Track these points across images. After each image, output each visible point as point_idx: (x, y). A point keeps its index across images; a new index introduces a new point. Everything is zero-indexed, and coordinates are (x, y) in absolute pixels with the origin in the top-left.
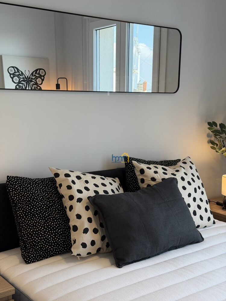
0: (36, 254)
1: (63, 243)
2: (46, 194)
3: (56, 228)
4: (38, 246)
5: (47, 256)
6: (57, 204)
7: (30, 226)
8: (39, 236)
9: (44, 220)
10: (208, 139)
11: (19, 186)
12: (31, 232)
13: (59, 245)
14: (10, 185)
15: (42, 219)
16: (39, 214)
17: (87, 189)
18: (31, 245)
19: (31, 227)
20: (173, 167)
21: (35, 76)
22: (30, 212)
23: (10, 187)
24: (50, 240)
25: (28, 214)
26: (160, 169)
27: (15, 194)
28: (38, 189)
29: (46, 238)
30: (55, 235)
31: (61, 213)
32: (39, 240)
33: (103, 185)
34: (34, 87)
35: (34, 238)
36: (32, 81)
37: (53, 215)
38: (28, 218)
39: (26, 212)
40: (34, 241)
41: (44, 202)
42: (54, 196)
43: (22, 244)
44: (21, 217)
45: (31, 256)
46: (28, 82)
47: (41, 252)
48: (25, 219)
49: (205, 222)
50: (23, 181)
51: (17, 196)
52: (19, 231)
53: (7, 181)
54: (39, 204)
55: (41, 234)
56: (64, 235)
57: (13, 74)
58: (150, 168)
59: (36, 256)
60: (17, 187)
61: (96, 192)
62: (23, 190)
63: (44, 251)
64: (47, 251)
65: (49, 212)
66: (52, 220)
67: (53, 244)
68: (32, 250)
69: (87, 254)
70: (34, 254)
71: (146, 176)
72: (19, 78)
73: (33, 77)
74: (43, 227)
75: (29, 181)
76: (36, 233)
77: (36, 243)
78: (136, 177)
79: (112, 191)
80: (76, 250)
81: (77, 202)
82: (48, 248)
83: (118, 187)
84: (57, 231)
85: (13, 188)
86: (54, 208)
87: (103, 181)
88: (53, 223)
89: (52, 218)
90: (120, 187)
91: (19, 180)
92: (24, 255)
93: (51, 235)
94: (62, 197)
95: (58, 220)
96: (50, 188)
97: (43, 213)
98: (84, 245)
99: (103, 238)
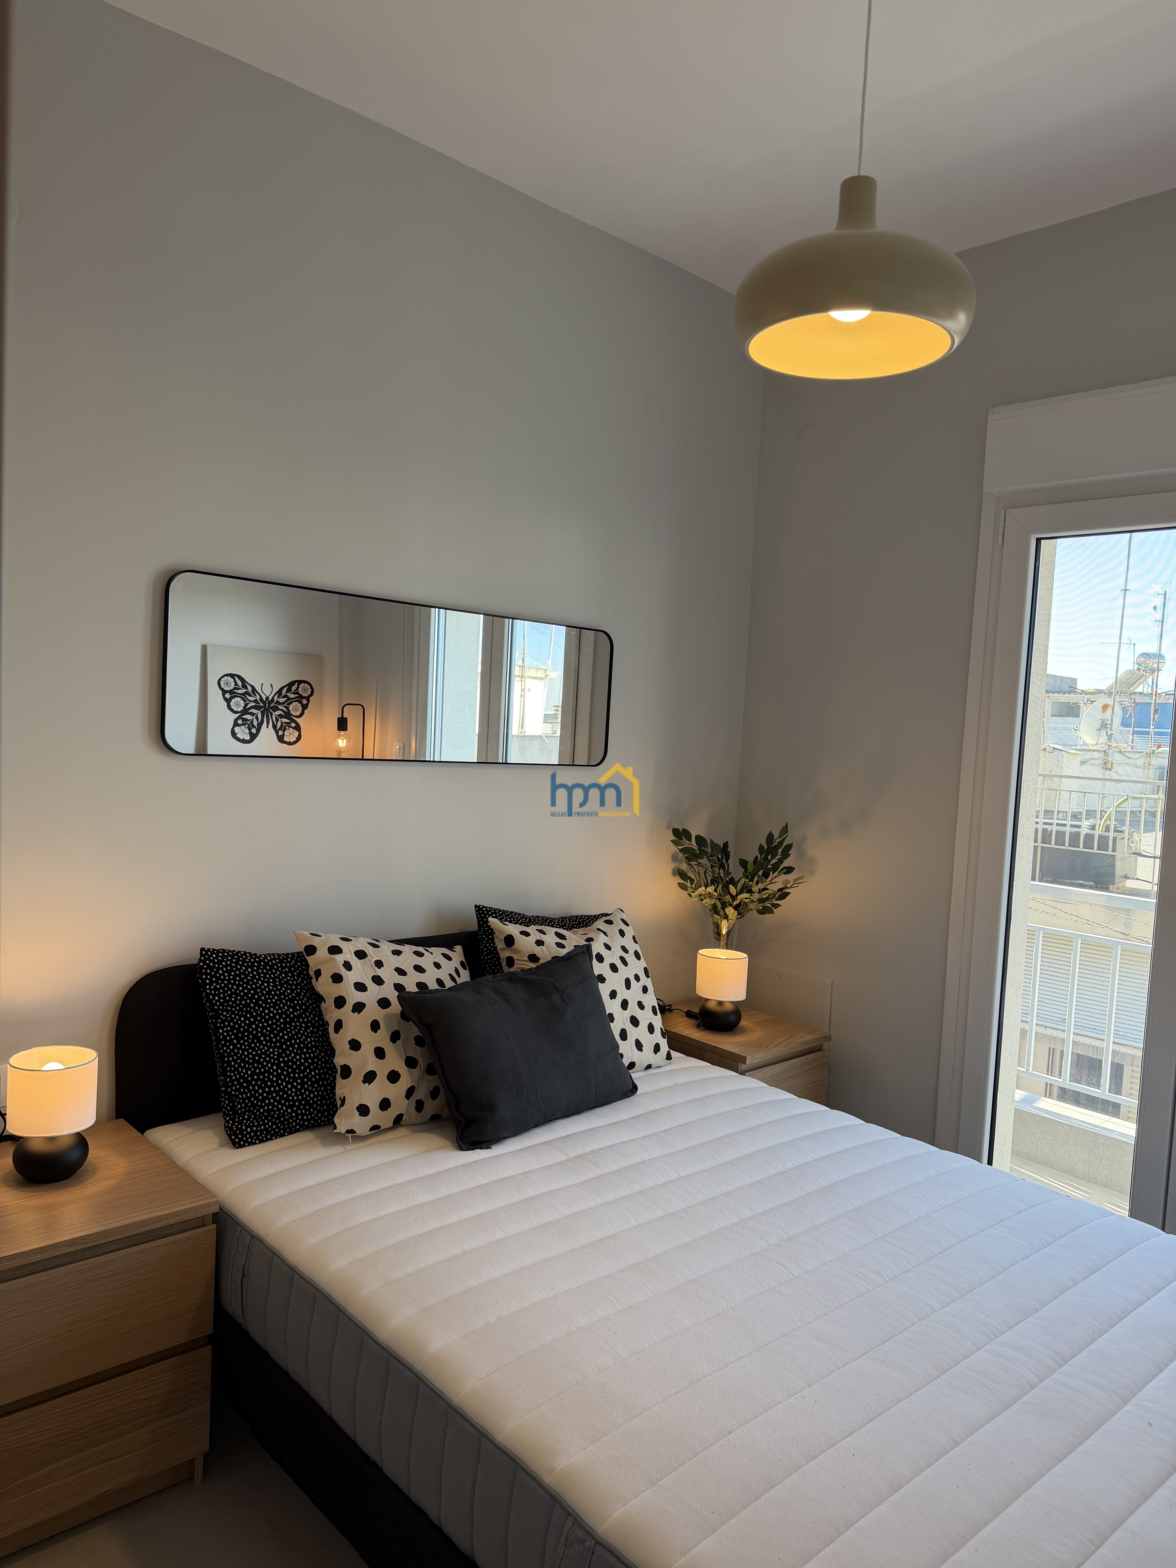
0: (257, 1127)
1: (321, 1100)
2: (286, 989)
3: (306, 1068)
4: (263, 1107)
5: (282, 1132)
6: (310, 1013)
7: (245, 1063)
8: (267, 1086)
9: (278, 1048)
10: (674, 865)
11: (227, 971)
12: (249, 1076)
13: (311, 1106)
14: (206, 970)
15: (276, 1047)
16: (269, 1035)
17: (378, 980)
18: (246, 1105)
19: (249, 1064)
20: (581, 931)
22: (247, 1031)
23: (206, 974)
24: (291, 1095)
25: (243, 1036)
26: (550, 936)
27: (215, 989)
28: (268, 979)
29: (283, 1090)
30: (303, 1084)
31: (320, 1033)
32: (265, 1095)
33: (419, 969)
34: (282, 724)
35: (254, 1089)
36: (276, 709)
37: (299, 1038)
38: (243, 1044)
39: (238, 1029)
40: (253, 1096)
41: (281, 1009)
42: (305, 994)
43: (227, 1102)
44: (226, 1041)
45: (246, 1130)
46: (268, 710)
47: (269, 1121)
48: (235, 1046)
49: (648, 1055)
50: (238, 960)
51: (220, 993)
52: (222, 1074)
53: (200, 961)
54: (270, 1012)
55: (271, 1080)
56: (323, 1083)
57: (231, 692)
58: (527, 934)
59: (257, 1131)
60: (223, 974)
61: (398, 987)
62: (235, 980)
63: (276, 1119)
64: (282, 1119)
65: (291, 1032)
66: (298, 1049)
67: (297, 1104)
69: (371, 1129)
70: (254, 1125)
71: (517, 952)
72: (245, 701)
73: (282, 700)
74: (276, 1064)
75: (250, 960)
76: (259, 1079)
77: (258, 1100)
78: (498, 953)
79: (439, 982)
80: (346, 1119)
81: (353, 1011)
82: (284, 1111)
83: (457, 970)
84: (308, 1074)
85: (212, 976)
86: (303, 1022)
87: (419, 961)
88: (300, 1055)
89: (299, 1044)
90: (461, 969)
91: (226, 957)
92: (231, 1129)
93: (292, 1084)
94: (320, 999)
95: (311, 1048)
96: (299, 976)
97: (279, 1032)
98: (363, 1110)
99: (410, 1093)
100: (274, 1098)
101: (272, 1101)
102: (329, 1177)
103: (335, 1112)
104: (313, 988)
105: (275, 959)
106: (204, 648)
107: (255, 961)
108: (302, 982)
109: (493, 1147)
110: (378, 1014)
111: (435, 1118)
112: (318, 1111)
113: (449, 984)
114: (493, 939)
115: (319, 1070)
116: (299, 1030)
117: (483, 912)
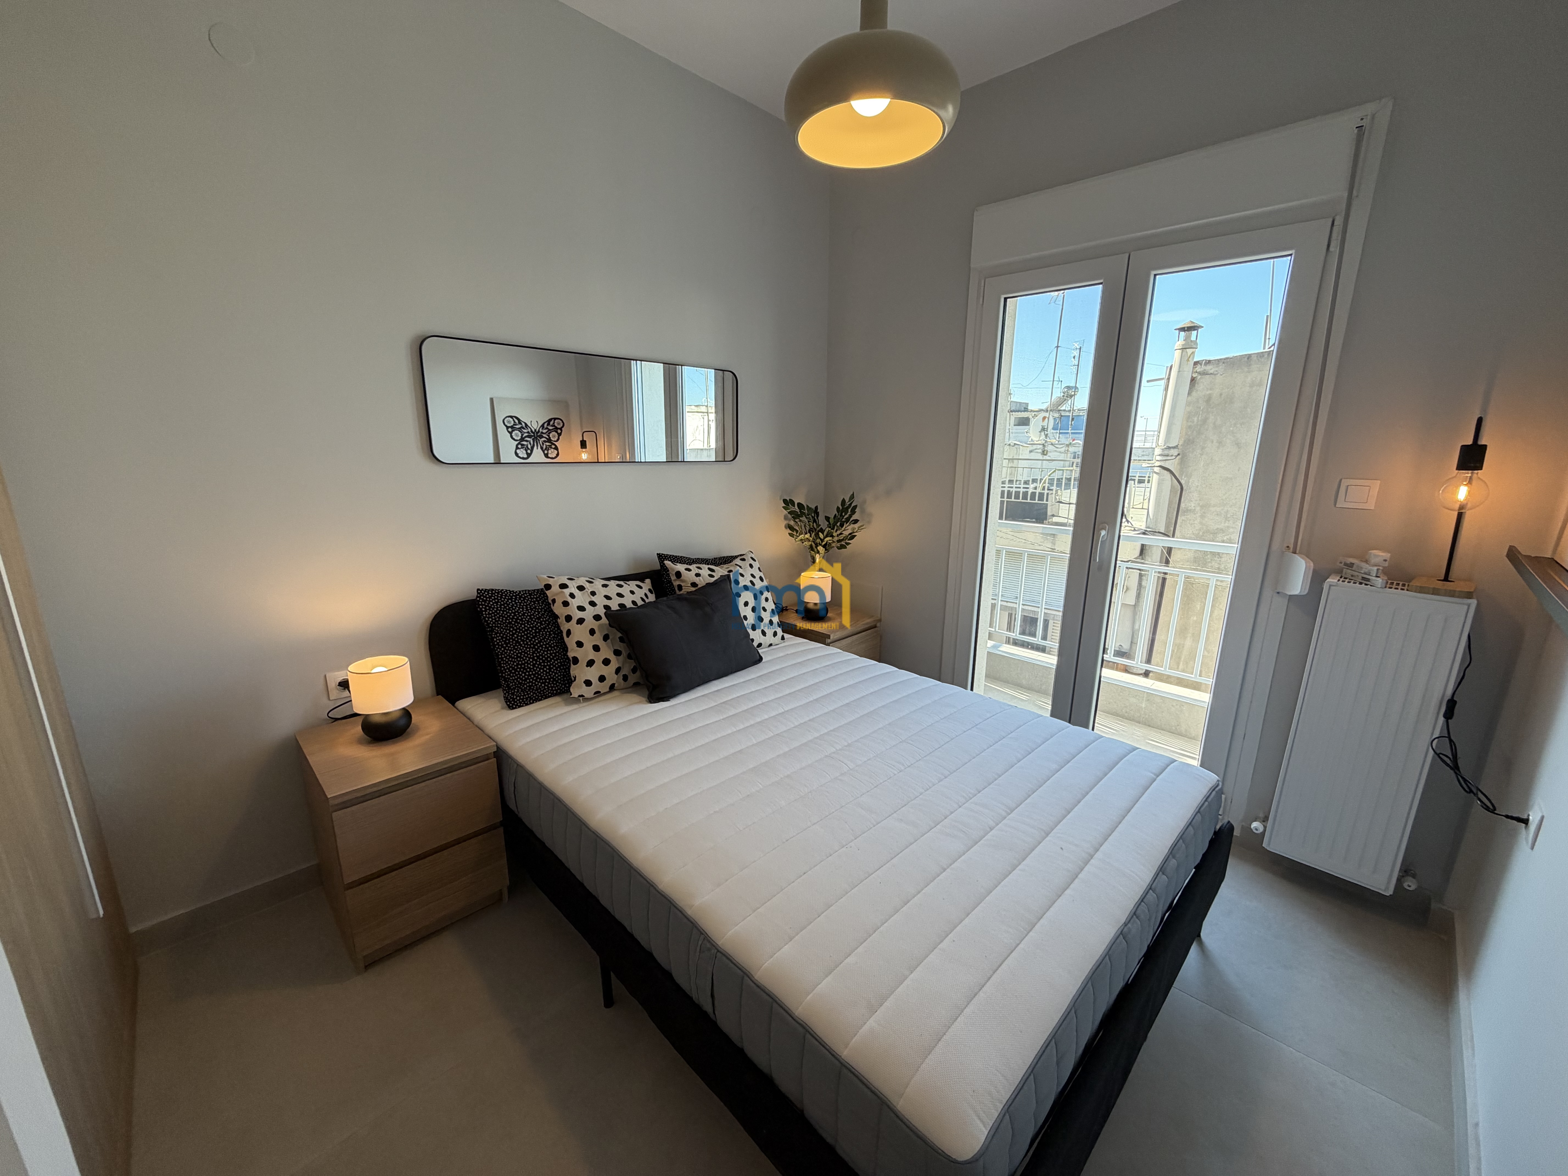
0: (523, 696)
1: (563, 678)
2: (535, 611)
3: (551, 659)
4: (526, 684)
5: (540, 698)
6: (552, 626)
7: (512, 658)
8: (527, 671)
9: (533, 648)
10: (786, 522)
11: (495, 602)
12: (515, 666)
14: (481, 602)
15: (531, 647)
16: (526, 641)
17: (593, 604)
19: (515, 659)
20: (725, 566)
21: (547, 428)
22: (512, 638)
23: (482, 605)
24: (543, 676)
25: (510, 642)
26: (705, 571)
27: (489, 614)
28: (523, 606)
29: (537, 673)
30: (550, 669)
32: (526, 677)
33: (620, 595)
34: (546, 445)
35: (519, 674)
36: (541, 437)
37: (546, 642)
38: (510, 647)
39: (506, 638)
40: (519, 678)
41: (532, 624)
43: (503, 682)
44: (499, 645)
45: (516, 698)
46: (536, 438)
47: (531, 692)
48: (505, 649)
49: (769, 638)
50: (502, 595)
51: (492, 616)
52: (498, 666)
53: (477, 597)
54: (525, 626)
55: (530, 668)
56: (563, 667)
57: (512, 427)
59: (523, 698)
60: (493, 605)
61: (607, 607)
62: (501, 608)
63: (535, 690)
64: (539, 690)
65: (540, 638)
66: (545, 648)
67: (548, 681)
68: (518, 691)
69: (595, 693)
70: (521, 695)
71: (683, 581)
72: (521, 432)
73: (544, 431)
74: (531, 658)
75: (509, 595)
76: (521, 668)
77: (522, 680)
78: (672, 583)
79: (634, 603)
80: (577, 689)
81: (577, 624)
82: (540, 686)
83: (646, 595)
84: (553, 663)
85: (486, 606)
86: (548, 631)
87: (620, 590)
88: (547, 651)
89: (545, 645)
90: (649, 594)
91: (494, 594)
92: (507, 698)
93: (543, 669)
94: (556, 617)
95: (554, 647)
96: (542, 603)
97: (532, 638)
98: (588, 683)
99: (618, 671)
100: (533, 678)
101: (531, 680)
102: (567, 725)
103: (570, 686)
104: (552, 611)
105: (526, 594)
106: (492, 400)
107: (513, 596)
108: (545, 607)
109: (671, 700)
110: (595, 625)
111: (636, 684)
112: (562, 685)
113: (640, 603)
114: (669, 574)
115: (560, 660)
116: (545, 637)
117: (662, 557)
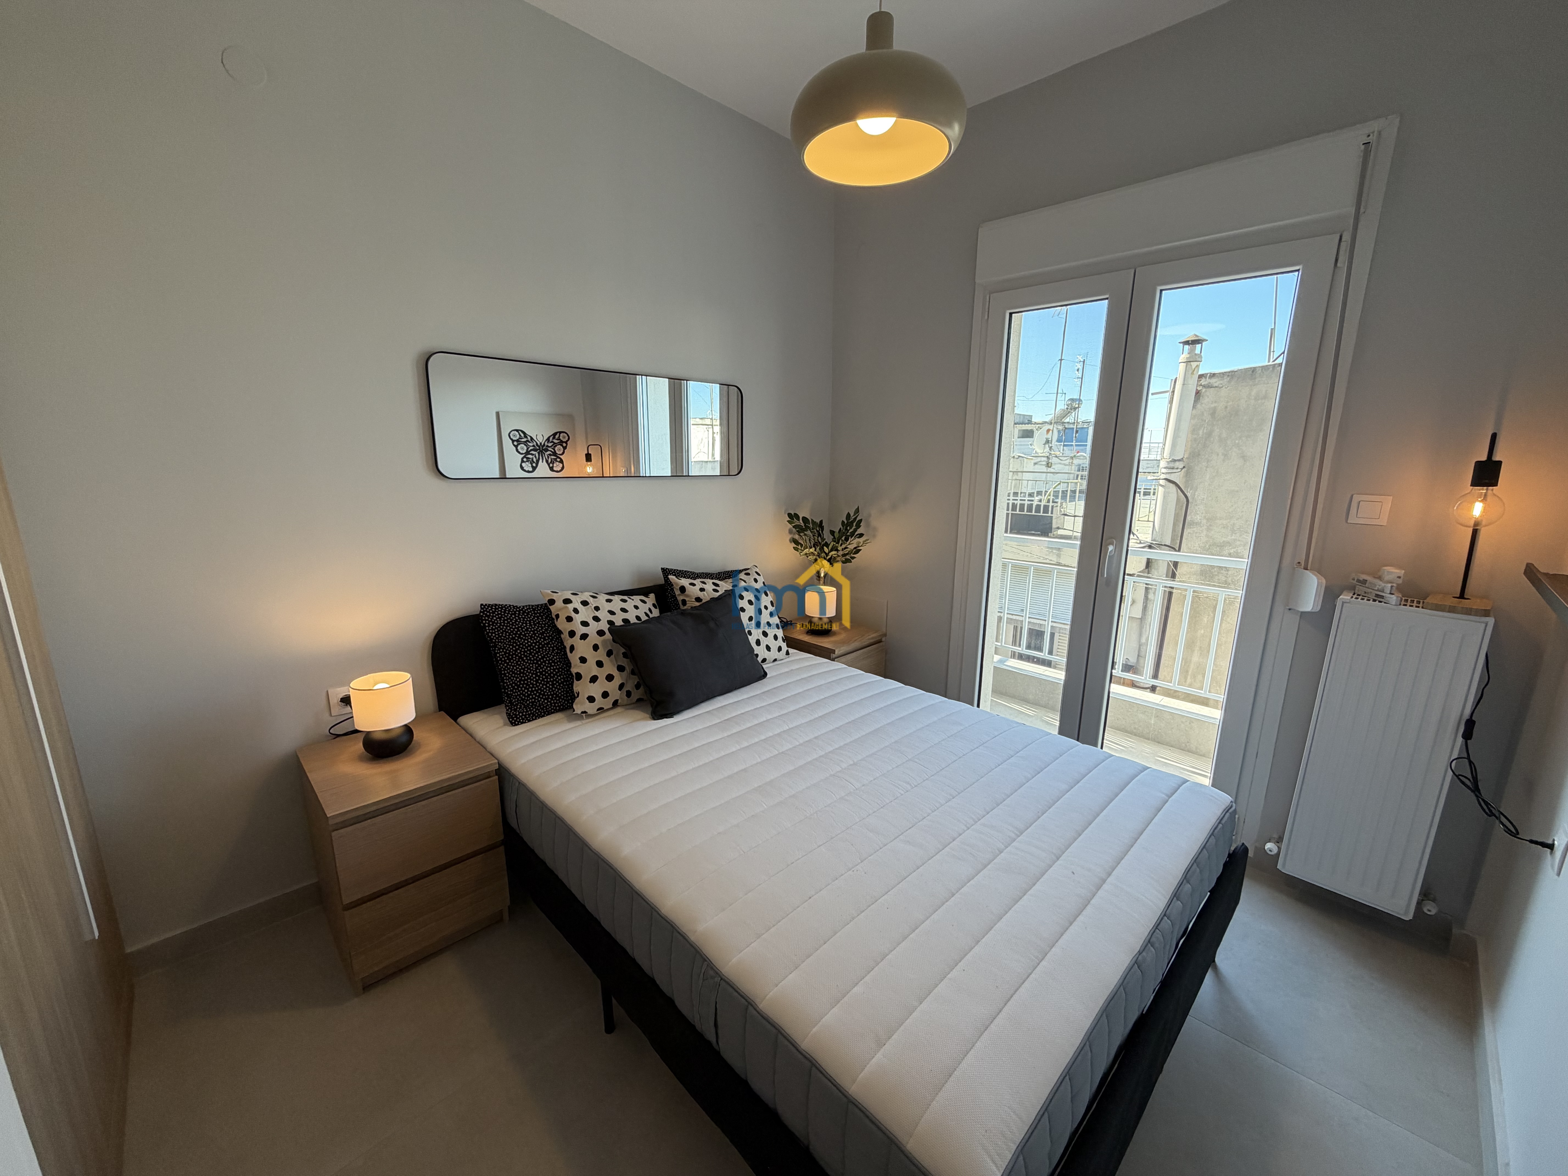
1: (566, 694)
2: (538, 627)
3: (554, 675)
5: (543, 714)
6: (555, 641)
7: (515, 674)
8: (530, 687)
9: (536, 664)
10: (790, 536)
11: (499, 618)
12: (518, 682)
13: (560, 698)
14: (485, 617)
15: (534, 663)
16: (529, 656)
17: (596, 619)
18: (518, 699)
19: (518, 674)
20: (730, 580)
21: (552, 442)
22: (515, 654)
23: (486, 620)
24: (546, 692)
25: (513, 657)
26: (709, 585)
27: (492, 629)
28: (526, 621)
29: (540, 689)
30: (553, 685)
31: (562, 653)
33: (624, 610)
34: (551, 460)
35: (522, 690)
36: (547, 450)
37: (549, 657)
38: (513, 662)
39: (509, 653)
40: (522, 694)
41: (536, 639)
42: (551, 629)
43: (506, 698)
44: (502, 661)
45: (519, 714)
46: (542, 452)
48: (508, 664)
49: (774, 653)
50: (505, 610)
51: (495, 632)
52: (501, 682)
53: (481, 612)
54: (528, 642)
55: (532, 684)
56: (566, 683)
57: (517, 441)
58: (693, 585)
59: (526, 715)
60: (496, 620)
61: (611, 623)
62: (504, 623)
63: (538, 707)
64: (542, 707)
65: (543, 653)
66: (548, 664)
67: (550, 697)
68: (521, 706)
69: (598, 710)
70: (524, 712)
71: (688, 596)
72: (526, 446)
73: (550, 445)
74: (534, 674)
75: (513, 610)
76: (524, 683)
77: (525, 696)
78: (676, 598)
79: (638, 618)
80: (580, 705)
81: (581, 639)
82: (543, 702)
83: (650, 610)
84: (556, 678)
85: (489, 621)
86: (551, 647)
87: (624, 605)
88: (550, 667)
89: (549, 661)
90: (653, 609)
91: (498, 609)
92: (509, 714)
93: (546, 685)
94: (560, 632)
95: (557, 663)
96: (546, 618)
97: (535, 654)
98: (591, 699)
99: (621, 687)
100: (535, 694)
101: (534, 696)
102: (569, 742)
103: (573, 702)
104: (555, 626)
105: (529, 608)
106: (498, 414)
107: (517, 611)
108: (549, 622)
109: (675, 716)
110: (598, 640)
111: (639, 700)
112: (565, 701)
113: (644, 618)
114: (673, 589)
115: (563, 676)
116: (548, 652)
117: (666, 572)
